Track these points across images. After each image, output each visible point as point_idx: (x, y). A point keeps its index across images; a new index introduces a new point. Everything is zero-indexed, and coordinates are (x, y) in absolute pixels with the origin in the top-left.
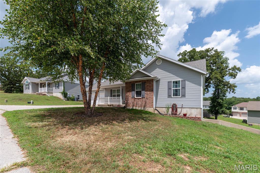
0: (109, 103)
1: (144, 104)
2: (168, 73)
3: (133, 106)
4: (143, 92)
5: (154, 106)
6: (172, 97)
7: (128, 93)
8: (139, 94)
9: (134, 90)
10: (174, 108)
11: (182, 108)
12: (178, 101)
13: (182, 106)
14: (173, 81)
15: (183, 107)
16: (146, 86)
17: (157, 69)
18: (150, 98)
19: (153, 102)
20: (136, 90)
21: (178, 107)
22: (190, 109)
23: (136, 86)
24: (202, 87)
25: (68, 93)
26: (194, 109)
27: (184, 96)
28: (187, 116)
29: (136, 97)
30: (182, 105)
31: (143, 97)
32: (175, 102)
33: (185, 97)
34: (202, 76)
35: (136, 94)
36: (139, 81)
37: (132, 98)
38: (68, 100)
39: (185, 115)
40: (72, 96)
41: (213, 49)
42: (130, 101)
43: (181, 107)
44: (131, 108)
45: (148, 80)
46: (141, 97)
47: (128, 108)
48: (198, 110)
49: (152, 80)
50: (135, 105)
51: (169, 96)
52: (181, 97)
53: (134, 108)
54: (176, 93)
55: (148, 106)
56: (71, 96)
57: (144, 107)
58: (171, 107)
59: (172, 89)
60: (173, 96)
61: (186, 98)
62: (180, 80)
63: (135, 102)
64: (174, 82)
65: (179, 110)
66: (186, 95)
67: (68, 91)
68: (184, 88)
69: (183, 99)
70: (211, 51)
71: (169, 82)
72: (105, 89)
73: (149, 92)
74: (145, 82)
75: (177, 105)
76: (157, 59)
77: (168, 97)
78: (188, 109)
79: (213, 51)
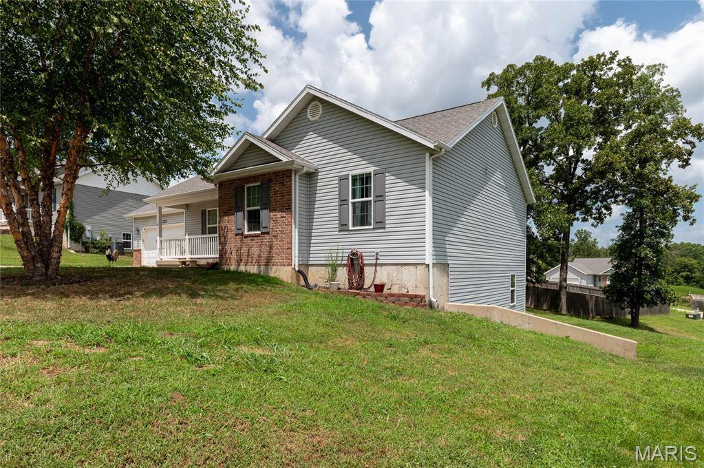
0: (188, 257)
1: (265, 255)
2: (340, 150)
3: (239, 262)
4: (264, 214)
5: (296, 261)
6: (349, 230)
7: (226, 218)
8: (254, 220)
9: (241, 209)
10: (355, 264)
11: (376, 265)
12: (365, 242)
13: (377, 259)
14: (352, 173)
15: (379, 262)
16: (272, 192)
17: (311, 135)
18: (282, 232)
19: (291, 248)
20: (247, 209)
21: (365, 262)
22: (397, 267)
23: (248, 196)
24: (427, 193)
25: (88, 228)
26: (407, 267)
27: (381, 224)
28: (385, 291)
29: (246, 233)
30: (377, 254)
31: (264, 230)
32: (356, 247)
33: (385, 228)
34: (427, 155)
35: (249, 223)
36: (254, 178)
37: (237, 235)
38: (87, 251)
39: (379, 288)
40: (102, 235)
42: (232, 244)
43: (374, 262)
44: (232, 268)
45: (276, 174)
46: (259, 232)
47: (225, 268)
48: (418, 272)
49: (285, 175)
50: (244, 259)
51: (343, 227)
52: (374, 229)
53: (242, 268)
54: (362, 217)
55: (276, 259)
56: (98, 238)
57: (267, 264)
58: (345, 262)
59: (351, 200)
60: (354, 226)
61: (387, 230)
62: (371, 169)
63: (244, 250)
64: (354, 178)
65: (368, 272)
66: (387, 222)
67: (89, 220)
68: (381, 197)
69: (379, 235)
71: (342, 179)
72: (187, 206)
73: (279, 215)
74: (270, 181)
75: (362, 257)
76: (309, 104)
77: (340, 231)
78: (393, 267)
79: (614, 65)
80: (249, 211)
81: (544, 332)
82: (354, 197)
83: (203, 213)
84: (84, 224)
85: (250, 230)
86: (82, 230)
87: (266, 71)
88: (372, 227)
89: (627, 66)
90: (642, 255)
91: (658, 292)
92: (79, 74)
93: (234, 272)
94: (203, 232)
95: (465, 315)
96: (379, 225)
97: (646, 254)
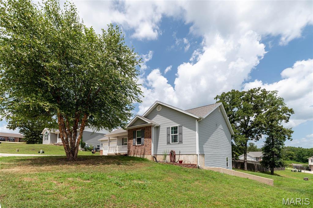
0: (117, 152)
1: (143, 152)
2: (167, 119)
3: (134, 154)
4: (142, 139)
5: (153, 153)
6: (170, 144)
7: (130, 140)
8: (139, 141)
9: (135, 137)
10: (172, 154)
11: (179, 155)
12: (176, 148)
13: (180, 153)
14: (171, 126)
15: (180, 154)
16: (145, 132)
17: (158, 115)
18: (148, 145)
19: (151, 150)
20: (137, 138)
21: (176, 154)
22: (187, 155)
23: (137, 133)
24: (197, 132)
25: (87, 144)
26: (190, 155)
27: (181, 142)
28: (183, 163)
29: (136, 145)
30: (180, 151)
31: (143, 144)
32: (173, 149)
34: (196, 121)
35: (137, 142)
36: (140, 128)
37: (133, 146)
38: (86, 150)
39: (181, 162)
40: (91, 146)
41: (261, 89)
42: (132, 149)
43: (179, 154)
44: (132, 155)
45: (146, 127)
46: (141, 145)
47: (129, 156)
48: (194, 157)
49: (149, 127)
50: (136, 153)
51: (168, 143)
53: (135, 156)
54: (175, 140)
55: (146, 153)
56: (89, 147)
57: (144, 154)
58: (169, 154)
59: (171, 135)
60: (172, 142)
61: (183, 144)
62: (177, 125)
63: (136, 150)
64: (172, 128)
65: (177, 157)
66: (183, 141)
67: (87, 141)
68: (181, 134)
69: (180, 145)
70: (257, 91)
71: (168, 128)
72: (118, 137)
73: (147, 139)
74: (144, 129)
75: (175, 152)
76: (157, 106)
77: (167, 144)
78: (185, 155)
79: (260, 91)
80: (138, 138)
81: (239, 177)
82: (172, 134)
83: (123, 139)
84: (85, 142)
85: (138, 144)
86: (85, 144)
87: (144, 97)
88: (178, 143)
89: (264, 92)
90: (274, 151)
91: (280, 163)
92: (86, 100)
93: (132, 157)
94: (123, 145)
95: (210, 171)
96: (180, 142)
97: (275, 151)
